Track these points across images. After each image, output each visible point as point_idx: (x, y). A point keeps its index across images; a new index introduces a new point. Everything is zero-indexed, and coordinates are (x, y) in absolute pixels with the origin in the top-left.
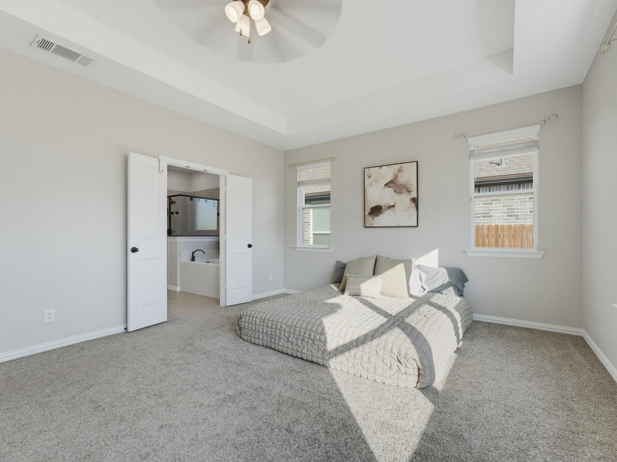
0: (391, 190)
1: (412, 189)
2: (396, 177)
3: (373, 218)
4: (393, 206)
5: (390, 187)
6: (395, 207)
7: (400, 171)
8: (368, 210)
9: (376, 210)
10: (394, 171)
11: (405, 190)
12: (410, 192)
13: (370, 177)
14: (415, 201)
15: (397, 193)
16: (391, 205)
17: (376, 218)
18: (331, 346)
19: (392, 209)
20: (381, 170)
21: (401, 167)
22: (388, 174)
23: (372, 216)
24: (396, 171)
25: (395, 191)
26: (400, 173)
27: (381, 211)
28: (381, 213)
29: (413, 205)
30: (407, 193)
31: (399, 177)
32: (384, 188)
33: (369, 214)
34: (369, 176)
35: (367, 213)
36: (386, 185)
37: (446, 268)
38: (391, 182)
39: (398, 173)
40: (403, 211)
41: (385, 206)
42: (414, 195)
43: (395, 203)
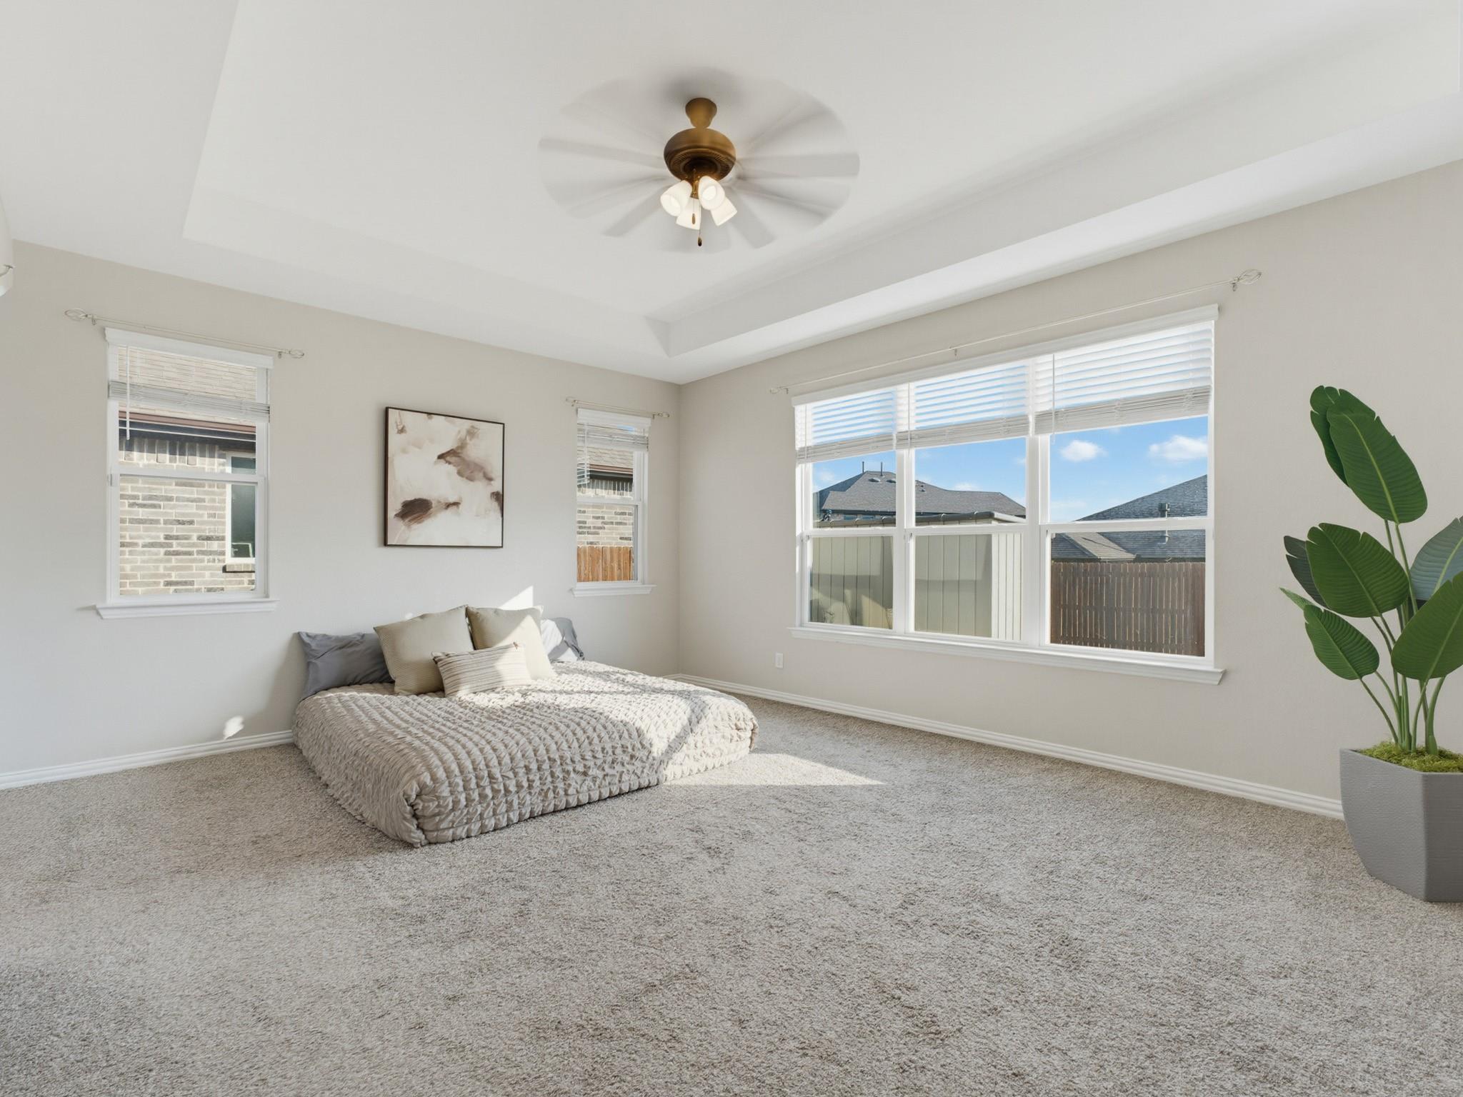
0: (452, 469)
1: (493, 476)
2: (462, 445)
3: (409, 526)
4: (456, 504)
5: (450, 463)
6: (460, 506)
7: (471, 433)
8: (394, 507)
9: (416, 509)
10: (459, 432)
11: (481, 475)
12: (490, 479)
13: (402, 431)
14: (499, 497)
15: (464, 479)
16: (452, 500)
17: (415, 526)
18: (659, 748)
19: (455, 507)
20: (430, 421)
21: (473, 427)
22: (447, 434)
23: (407, 520)
24: (463, 433)
25: (460, 473)
26: (470, 440)
27: (429, 512)
28: (429, 516)
29: (495, 505)
30: (486, 482)
31: (468, 446)
32: (435, 463)
33: (396, 515)
34: (400, 427)
35: (391, 513)
36: (441, 457)
37: (552, 620)
38: (452, 453)
39: (468, 438)
40: (477, 516)
41: (439, 502)
42: (496, 486)
43: (461, 499)
